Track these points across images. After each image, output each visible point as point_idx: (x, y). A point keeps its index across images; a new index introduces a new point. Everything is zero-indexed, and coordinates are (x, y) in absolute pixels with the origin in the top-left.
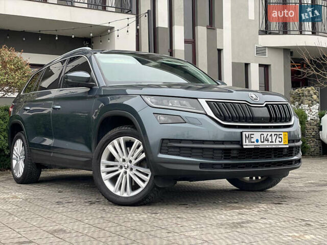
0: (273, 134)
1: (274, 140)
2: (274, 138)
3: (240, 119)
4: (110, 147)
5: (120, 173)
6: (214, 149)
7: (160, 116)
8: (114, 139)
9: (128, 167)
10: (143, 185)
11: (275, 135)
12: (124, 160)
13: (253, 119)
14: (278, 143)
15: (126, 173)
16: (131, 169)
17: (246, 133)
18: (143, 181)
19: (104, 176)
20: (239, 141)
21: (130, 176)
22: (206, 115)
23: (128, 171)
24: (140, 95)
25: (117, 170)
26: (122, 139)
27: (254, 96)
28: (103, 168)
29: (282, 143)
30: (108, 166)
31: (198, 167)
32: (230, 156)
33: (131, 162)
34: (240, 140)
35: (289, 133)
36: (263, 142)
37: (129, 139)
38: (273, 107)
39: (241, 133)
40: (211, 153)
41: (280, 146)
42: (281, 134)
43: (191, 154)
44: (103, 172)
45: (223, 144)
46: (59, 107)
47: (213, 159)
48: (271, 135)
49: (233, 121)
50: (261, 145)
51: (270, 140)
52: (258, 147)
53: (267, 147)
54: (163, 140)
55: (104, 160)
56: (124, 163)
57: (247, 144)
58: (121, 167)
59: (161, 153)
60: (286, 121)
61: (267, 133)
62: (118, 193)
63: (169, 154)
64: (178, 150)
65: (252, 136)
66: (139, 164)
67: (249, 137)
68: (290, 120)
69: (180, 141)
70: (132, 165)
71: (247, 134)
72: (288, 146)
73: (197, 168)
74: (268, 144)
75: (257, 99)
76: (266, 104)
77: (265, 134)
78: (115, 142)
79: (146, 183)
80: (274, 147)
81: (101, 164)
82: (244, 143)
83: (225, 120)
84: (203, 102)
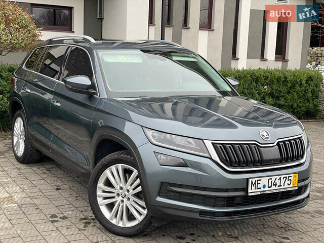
0: (282, 177)
1: (282, 184)
2: (283, 181)
3: (247, 164)
4: (107, 172)
5: (117, 201)
6: (216, 197)
7: (161, 155)
8: (112, 165)
9: (125, 196)
10: (140, 218)
11: (284, 178)
12: (121, 188)
13: (262, 162)
14: (286, 186)
15: (123, 201)
16: (129, 199)
17: (252, 179)
18: (140, 214)
19: (100, 201)
20: (244, 189)
21: (126, 206)
22: (211, 159)
23: (125, 200)
24: (142, 126)
25: (114, 197)
26: (120, 166)
27: (265, 134)
28: (99, 193)
29: (291, 186)
30: (104, 192)
31: (198, 214)
32: (233, 203)
33: (128, 191)
34: (245, 187)
36: (271, 187)
37: (128, 168)
38: (285, 144)
39: (248, 180)
40: (214, 200)
41: (288, 189)
43: (191, 200)
44: (99, 197)
45: (227, 192)
46: (59, 104)
47: (214, 206)
48: (280, 178)
49: (240, 165)
51: (278, 184)
52: (264, 193)
53: (275, 191)
54: (162, 182)
55: (101, 184)
56: (121, 191)
57: (252, 191)
58: (118, 195)
59: (159, 195)
60: (298, 159)
62: (114, 222)
63: (167, 198)
64: (178, 194)
65: (259, 182)
66: (137, 195)
67: (255, 184)
68: (302, 157)
69: (180, 186)
70: (129, 195)
71: (254, 180)
72: (297, 188)
73: (197, 216)
74: (276, 188)
75: (268, 138)
76: (278, 142)
77: (273, 178)
78: (113, 168)
79: (143, 217)
80: (282, 190)
81: (97, 188)
82: (250, 191)
83: (231, 165)
84: (209, 144)
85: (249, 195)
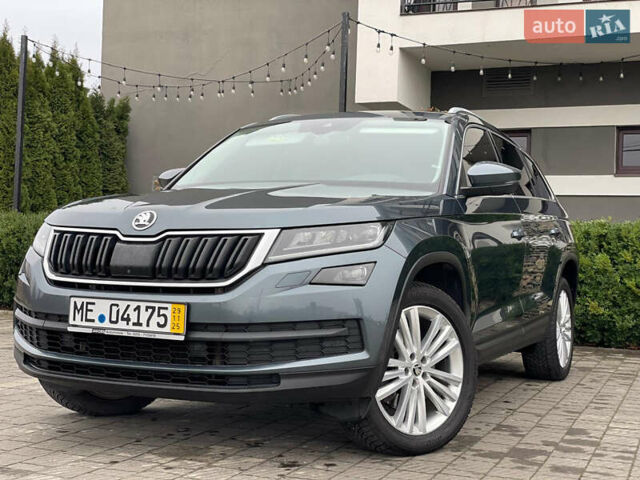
0: (143, 306)
11: (147, 308)
35: (189, 306)
36: (116, 322)
42: (166, 308)
48: (138, 308)
50: (108, 328)
51: (134, 319)
52: (101, 332)
53: (125, 334)
61: (126, 303)
65: (90, 307)
67: (83, 310)
71: (79, 302)
77: (123, 305)
80: (142, 335)
85: (70, 329)
